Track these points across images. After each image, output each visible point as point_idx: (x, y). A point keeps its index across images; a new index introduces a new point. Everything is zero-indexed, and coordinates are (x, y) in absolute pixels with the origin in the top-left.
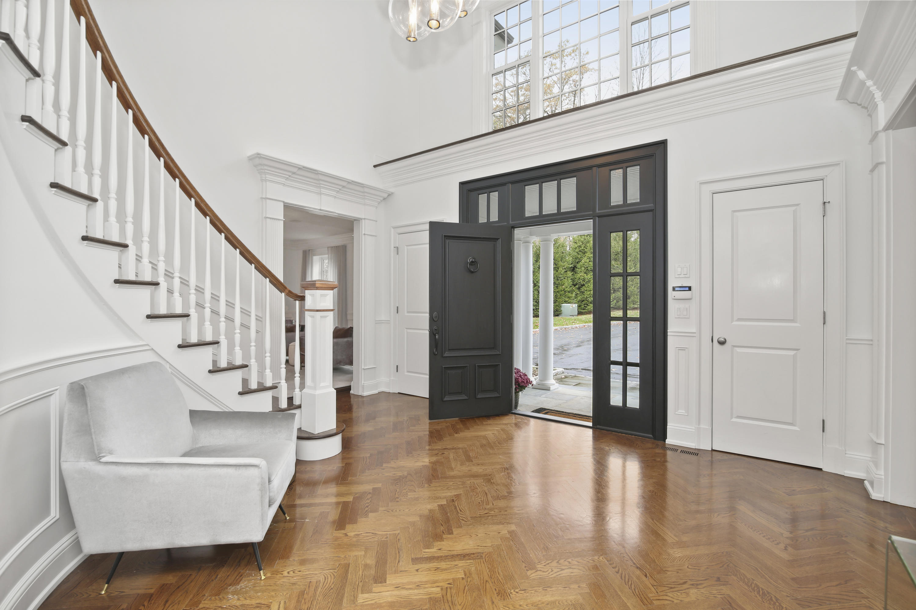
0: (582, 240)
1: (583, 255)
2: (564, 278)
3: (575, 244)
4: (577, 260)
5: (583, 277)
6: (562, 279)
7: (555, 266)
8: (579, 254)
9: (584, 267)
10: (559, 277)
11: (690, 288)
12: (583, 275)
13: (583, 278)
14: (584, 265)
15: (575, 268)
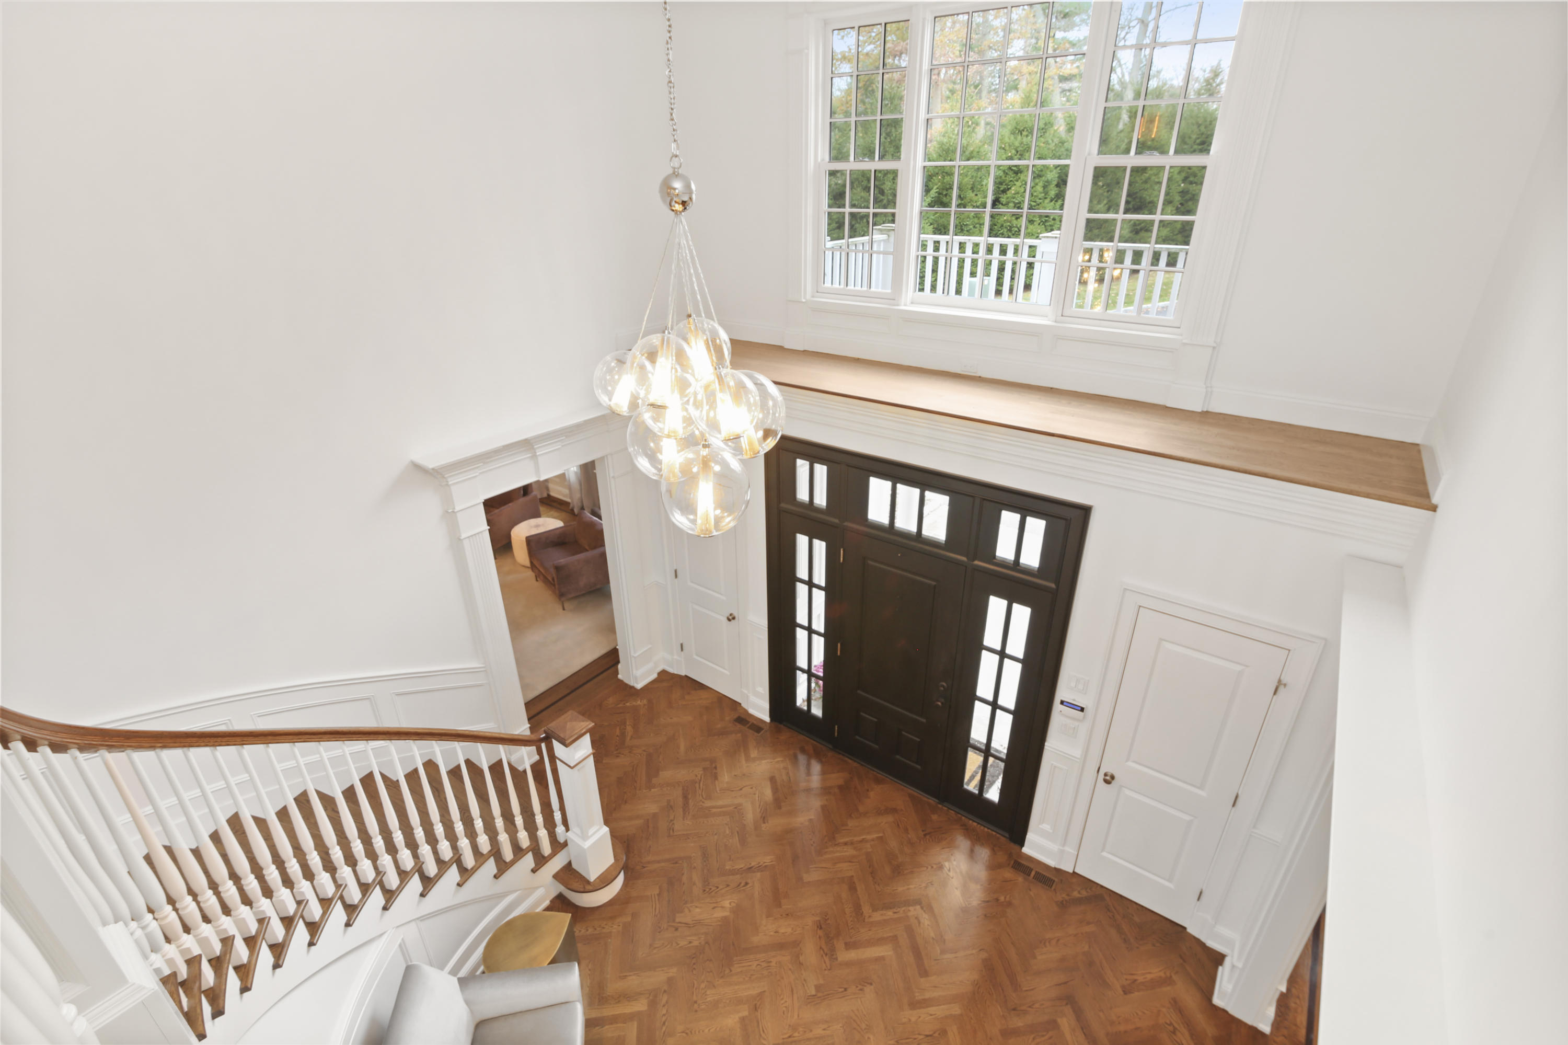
0: (1017, 144)
1: (1014, 177)
2: (974, 227)
3: (1003, 151)
4: (1002, 188)
5: (1009, 224)
6: (971, 229)
7: (960, 202)
8: (1007, 174)
9: (1014, 202)
10: (965, 225)
11: (1082, 710)
12: (1009, 218)
13: (1009, 226)
14: (1014, 198)
15: (997, 203)
